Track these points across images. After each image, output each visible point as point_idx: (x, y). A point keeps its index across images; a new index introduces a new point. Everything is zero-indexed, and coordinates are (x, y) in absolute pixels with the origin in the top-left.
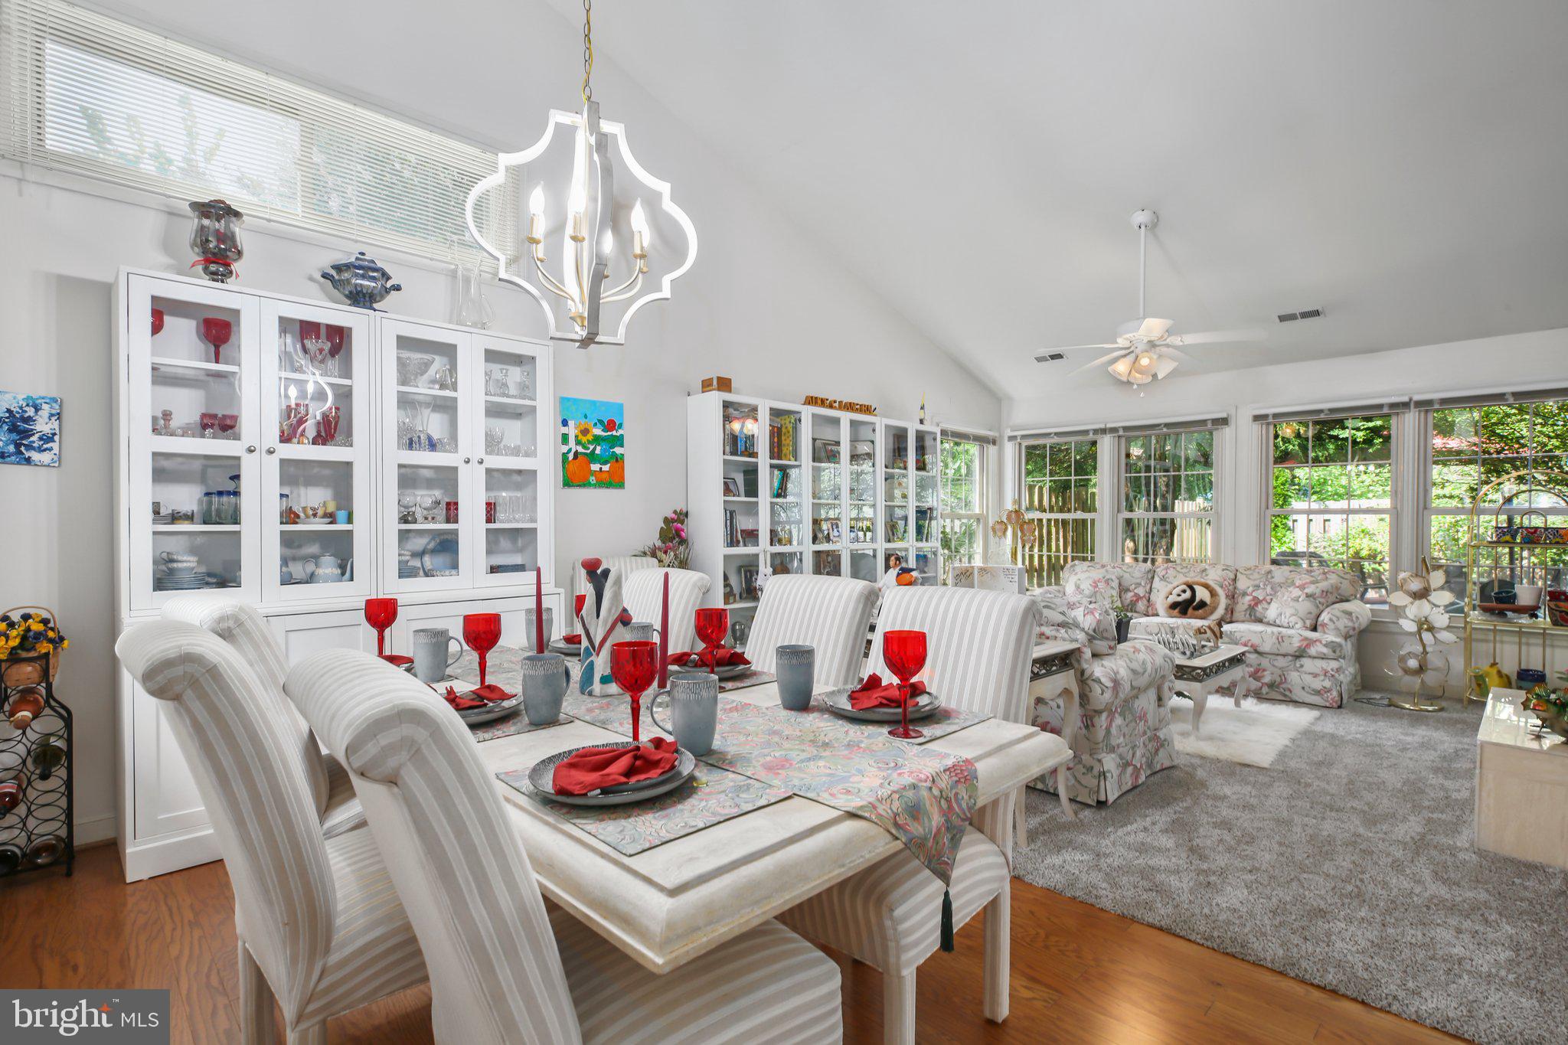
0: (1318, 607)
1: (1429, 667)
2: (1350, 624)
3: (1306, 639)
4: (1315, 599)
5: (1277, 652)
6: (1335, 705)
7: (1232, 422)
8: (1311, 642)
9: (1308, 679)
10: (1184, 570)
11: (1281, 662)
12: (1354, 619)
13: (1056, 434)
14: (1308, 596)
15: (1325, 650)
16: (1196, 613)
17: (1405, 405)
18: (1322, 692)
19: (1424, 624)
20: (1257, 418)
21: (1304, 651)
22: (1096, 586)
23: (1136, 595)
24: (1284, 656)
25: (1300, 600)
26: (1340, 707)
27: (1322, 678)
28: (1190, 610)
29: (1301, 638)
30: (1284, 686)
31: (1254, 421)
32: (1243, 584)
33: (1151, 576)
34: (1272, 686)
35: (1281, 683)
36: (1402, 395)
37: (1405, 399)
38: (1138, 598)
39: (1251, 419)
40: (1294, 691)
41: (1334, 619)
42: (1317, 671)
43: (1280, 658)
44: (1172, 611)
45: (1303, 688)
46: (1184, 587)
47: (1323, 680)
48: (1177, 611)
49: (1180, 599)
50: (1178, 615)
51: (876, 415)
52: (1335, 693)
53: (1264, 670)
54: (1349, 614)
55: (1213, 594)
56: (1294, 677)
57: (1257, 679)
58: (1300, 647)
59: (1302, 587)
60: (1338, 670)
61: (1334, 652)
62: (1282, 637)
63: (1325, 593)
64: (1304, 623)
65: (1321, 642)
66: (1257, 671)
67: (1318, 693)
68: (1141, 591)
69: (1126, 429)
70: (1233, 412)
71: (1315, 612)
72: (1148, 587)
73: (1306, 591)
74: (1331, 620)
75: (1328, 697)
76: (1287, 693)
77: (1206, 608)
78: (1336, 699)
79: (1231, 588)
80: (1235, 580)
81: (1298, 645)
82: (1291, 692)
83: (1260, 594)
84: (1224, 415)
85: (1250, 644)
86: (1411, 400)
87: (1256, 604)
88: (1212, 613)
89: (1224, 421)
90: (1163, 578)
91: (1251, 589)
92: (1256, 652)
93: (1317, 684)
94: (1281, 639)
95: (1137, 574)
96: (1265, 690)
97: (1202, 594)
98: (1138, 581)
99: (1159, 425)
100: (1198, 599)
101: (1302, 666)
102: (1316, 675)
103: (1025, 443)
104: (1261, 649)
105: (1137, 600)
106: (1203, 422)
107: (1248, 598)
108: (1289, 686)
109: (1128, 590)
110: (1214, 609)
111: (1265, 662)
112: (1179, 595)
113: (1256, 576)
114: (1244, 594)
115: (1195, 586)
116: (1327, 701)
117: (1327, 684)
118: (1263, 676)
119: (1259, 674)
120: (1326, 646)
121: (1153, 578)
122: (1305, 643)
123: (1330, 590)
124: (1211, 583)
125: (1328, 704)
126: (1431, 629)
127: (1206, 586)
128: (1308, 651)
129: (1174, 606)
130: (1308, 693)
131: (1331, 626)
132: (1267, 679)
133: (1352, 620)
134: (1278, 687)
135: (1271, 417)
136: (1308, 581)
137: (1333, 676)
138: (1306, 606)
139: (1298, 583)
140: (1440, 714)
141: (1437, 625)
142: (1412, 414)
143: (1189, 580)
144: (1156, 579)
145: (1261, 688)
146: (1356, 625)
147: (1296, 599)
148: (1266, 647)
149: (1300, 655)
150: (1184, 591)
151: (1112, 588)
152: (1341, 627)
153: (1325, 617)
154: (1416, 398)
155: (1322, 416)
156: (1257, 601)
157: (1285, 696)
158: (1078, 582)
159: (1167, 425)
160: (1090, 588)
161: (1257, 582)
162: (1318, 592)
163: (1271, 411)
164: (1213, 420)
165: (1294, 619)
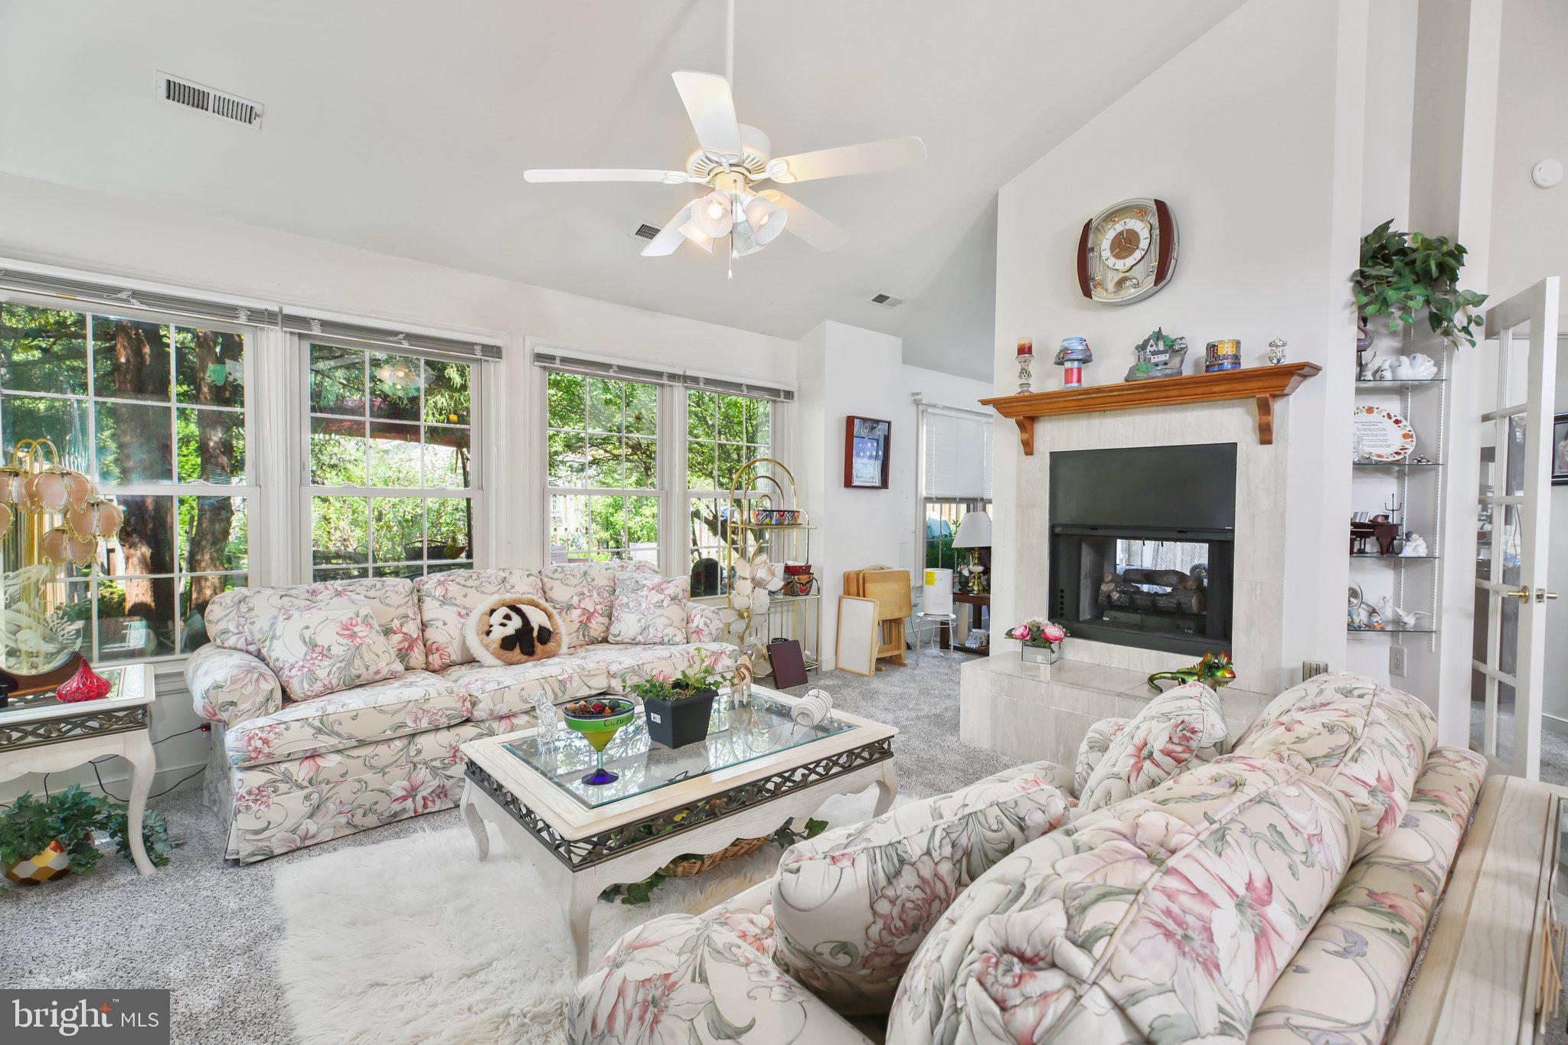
2: (721, 625)
8: (718, 656)
13: (136, 294)
17: (680, 378)
19: (745, 612)
20: (540, 357)
22: (353, 636)
23: (405, 639)
28: (534, 647)
29: (709, 654)
33: (417, 601)
38: (411, 642)
46: (505, 610)
49: (509, 632)
65: (725, 654)
68: (412, 630)
72: (418, 619)
83: (588, 606)
86: (684, 373)
89: (494, 352)
91: (575, 600)
97: (538, 617)
98: (402, 611)
99: (395, 333)
100: (535, 627)
105: (411, 647)
107: (577, 612)
109: (388, 631)
110: (560, 636)
112: (504, 626)
114: (570, 607)
115: (519, 606)
120: (730, 656)
121: (420, 602)
127: (532, 603)
128: (716, 667)
131: (706, 630)
133: (722, 620)
135: (558, 361)
150: (508, 617)
152: (714, 630)
153: (699, 622)
158: (307, 634)
159: (410, 337)
163: (559, 353)
164: (484, 346)
165: (670, 631)
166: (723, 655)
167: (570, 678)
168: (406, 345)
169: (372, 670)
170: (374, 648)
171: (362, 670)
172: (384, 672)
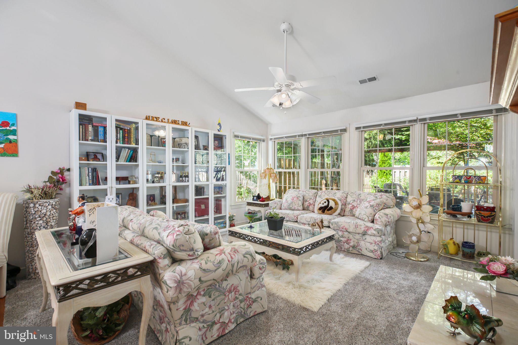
0: (375, 211)
1: (421, 240)
2: (387, 220)
3: (367, 227)
4: (373, 207)
5: (355, 232)
6: (379, 258)
7: (348, 130)
8: (369, 228)
9: (368, 245)
10: (328, 193)
11: (358, 237)
12: (389, 217)
14: (371, 206)
15: (375, 232)
16: (328, 212)
17: (415, 121)
18: (374, 251)
19: (420, 220)
20: (357, 128)
21: (366, 232)
22: (293, 200)
23: (309, 203)
24: (359, 234)
25: (368, 208)
26: (381, 259)
27: (374, 245)
28: (326, 211)
29: (365, 226)
30: (358, 247)
31: (356, 130)
32: (349, 199)
33: (316, 196)
34: (354, 247)
35: (357, 246)
36: (414, 116)
37: (415, 118)
38: (310, 204)
39: (355, 129)
40: (363, 250)
41: (381, 217)
42: (372, 241)
43: (357, 235)
44: (319, 211)
45: (366, 249)
46: (326, 200)
47: (374, 246)
48: (321, 211)
49: (323, 206)
50: (321, 213)
51: (190, 126)
52: (379, 252)
53: (351, 240)
54: (387, 215)
55: (336, 203)
56: (362, 243)
57: (348, 244)
58: (364, 230)
59: (369, 202)
60: (380, 242)
61: (378, 233)
62: (357, 225)
63: (378, 205)
64: (368, 218)
65: (373, 228)
66: (348, 240)
67: (372, 251)
68: (311, 202)
69: (309, 134)
70: (348, 126)
71: (373, 213)
72: (314, 200)
73: (370, 204)
74: (379, 217)
75: (376, 254)
76: (360, 251)
77: (332, 210)
78: (380, 255)
79: (345, 201)
80: (346, 197)
81: (364, 229)
82: (361, 250)
83: (355, 204)
84: (344, 128)
85: (344, 228)
86: (417, 119)
87: (353, 208)
88: (334, 212)
89: (345, 130)
90: (320, 196)
91: (352, 202)
92: (347, 231)
93: (372, 247)
94: (356, 226)
95: (311, 194)
96: (351, 249)
97: (332, 204)
98: (311, 197)
99: (321, 133)
100: (329, 206)
101: (366, 239)
102: (371, 244)
103: (277, 141)
104: (349, 230)
105: (310, 205)
106: (337, 131)
107: (351, 205)
108: (361, 248)
109: (306, 201)
110: (336, 210)
111: (351, 236)
112: (323, 204)
113: (355, 196)
114: (349, 204)
115: (329, 200)
116: (376, 256)
117: (376, 248)
118: (350, 243)
119: (349, 241)
120: (375, 230)
121: (317, 196)
122: (366, 228)
123: (380, 204)
124: (336, 199)
125: (376, 257)
126: (423, 222)
127: (334, 200)
128: (368, 232)
129: (320, 209)
130: (368, 251)
131: (379, 220)
132: (352, 244)
133: (388, 218)
134: (356, 247)
135: (362, 128)
136: (372, 199)
137: (378, 244)
138: (370, 210)
139: (368, 200)
140: (426, 263)
141: (425, 221)
142: (418, 125)
143: (328, 197)
144: (318, 196)
145: (349, 248)
146: (390, 220)
147: (366, 208)
148: (351, 230)
149: (364, 234)
150: (325, 202)
151: (299, 200)
152: (383, 221)
153: (377, 216)
154: (419, 118)
155: (382, 127)
156: (354, 207)
157: (359, 252)
158: (287, 198)
160: (291, 200)
161: (354, 199)
162: (375, 204)
163: (362, 125)
164: (340, 130)
165: (365, 216)
166: (371, 229)
167: (317, 219)
168: (323, 135)
169: (294, 207)
170: (295, 203)
171: (292, 207)
172: (296, 208)
